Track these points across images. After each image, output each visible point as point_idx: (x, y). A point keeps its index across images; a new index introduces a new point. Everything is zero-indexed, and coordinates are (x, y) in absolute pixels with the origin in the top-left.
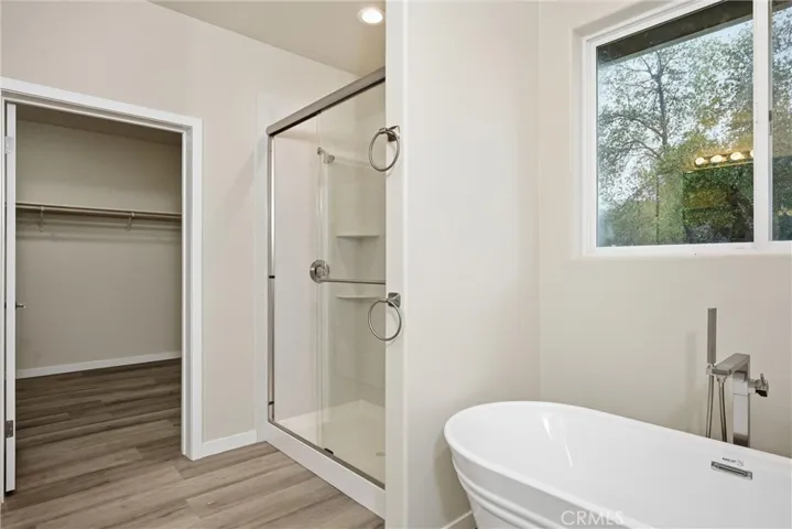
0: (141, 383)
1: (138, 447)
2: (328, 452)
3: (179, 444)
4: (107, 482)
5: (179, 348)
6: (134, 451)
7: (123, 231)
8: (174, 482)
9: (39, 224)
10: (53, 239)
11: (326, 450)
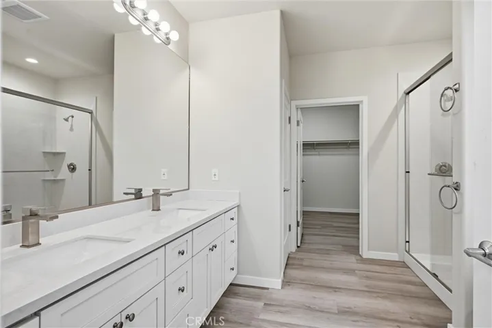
0: (347, 221)
1: (343, 246)
2: (435, 276)
3: (359, 249)
4: (328, 254)
5: (359, 208)
6: (341, 247)
7: (346, 150)
8: (352, 262)
9: (314, 149)
10: (319, 155)
11: (434, 274)
